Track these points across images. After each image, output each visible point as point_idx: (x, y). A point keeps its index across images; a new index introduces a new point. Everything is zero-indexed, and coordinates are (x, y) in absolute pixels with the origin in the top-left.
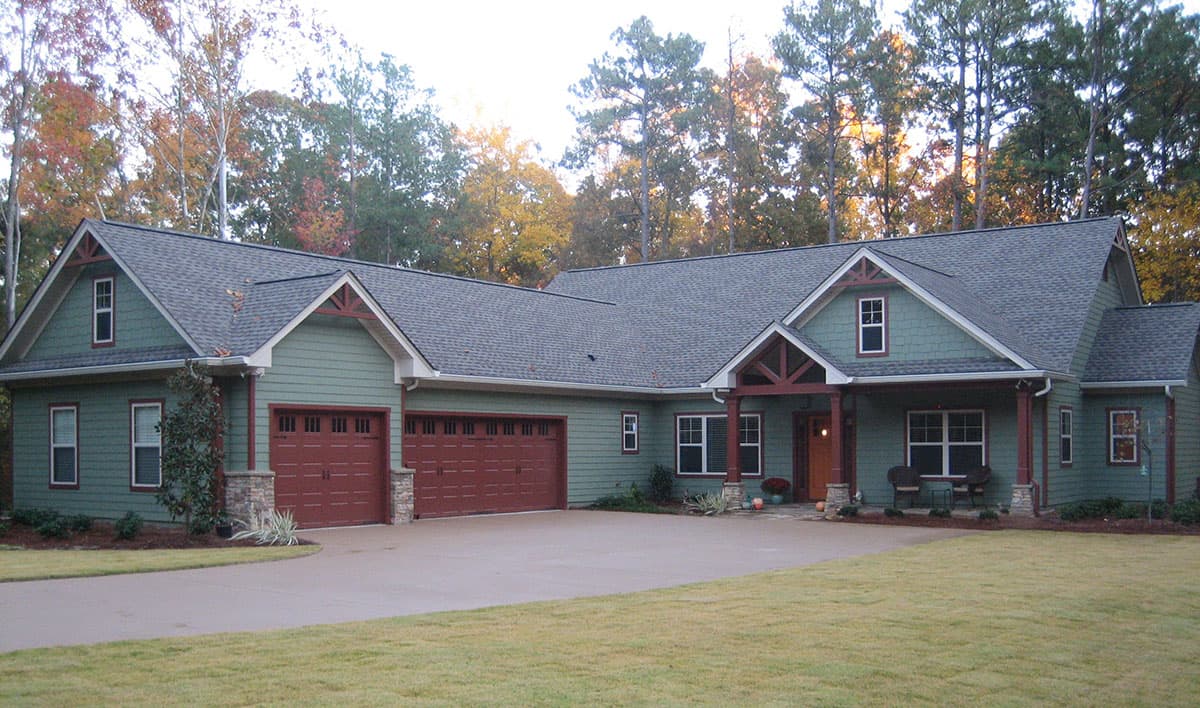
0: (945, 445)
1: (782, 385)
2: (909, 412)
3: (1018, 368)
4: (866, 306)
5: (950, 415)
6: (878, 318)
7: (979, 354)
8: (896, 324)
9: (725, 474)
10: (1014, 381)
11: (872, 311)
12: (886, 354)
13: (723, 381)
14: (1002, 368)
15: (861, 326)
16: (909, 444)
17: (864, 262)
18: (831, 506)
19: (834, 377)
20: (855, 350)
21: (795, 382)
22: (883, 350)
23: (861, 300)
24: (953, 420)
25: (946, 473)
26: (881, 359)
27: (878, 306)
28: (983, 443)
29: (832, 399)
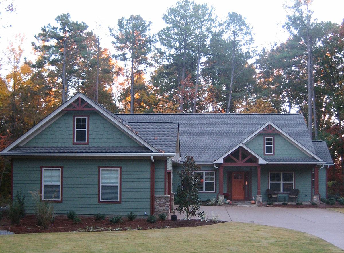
0: (282, 182)
1: (240, 163)
2: (270, 172)
3: (318, 161)
4: (267, 139)
5: (283, 173)
6: (271, 143)
7: (303, 156)
8: (277, 145)
10: (316, 164)
11: (269, 141)
13: (221, 161)
14: (313, 160)
15: (266, 145)
16: (270, 182)
17: (270, 126)
18: (258, 202)
19: (261, 161)
20: (263, 153)
21: (245, 162)
22: (273, 153)
23: (265, 137)
24: (284, 175)
25: (282, 191)
26: (272, 156)
27: (271, 139)
28: (293, 182)
29: (258, 168)
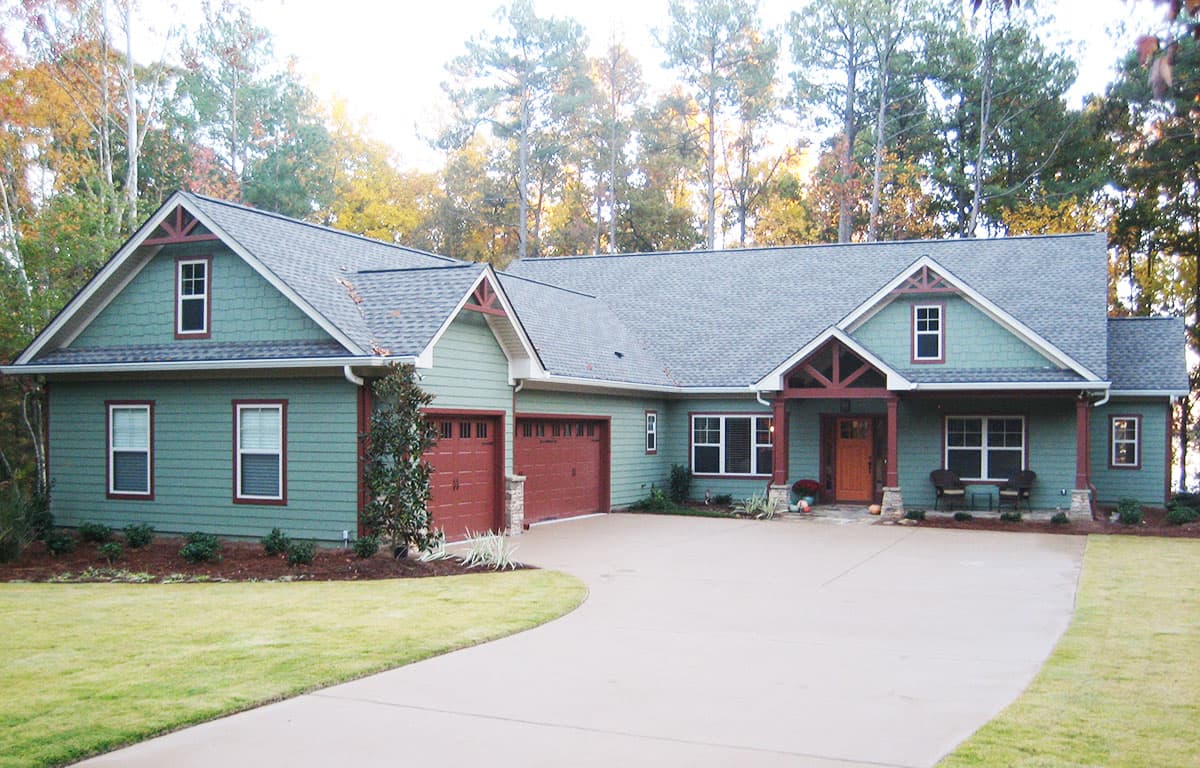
0: (985, 449)
1: (835, 389)
2: (947, 417)
3: (1082, 379)
4: (922, 313)
5: (990, 421)
6: (934, 326)
7: (1038, 365)
8: (953, 328)
9: (770, 475)
10: (1078, 391)
11: (928, 320)
12: (943, 361)
13: (774, 383)
14: (1066, 378)
15: (917, 333)
16: (947, 448)
17: (925, 270)
18: (888, 509)
19: (895, 383)
20: (909, 356)
21: (849, 386)
22: (940, 357)
23: (916, 308)
24: (992, 425)
25: (984, 477)
26: (938, 366)
27: (934, 313)
28: (1023, 449)
29: (889, 404)
